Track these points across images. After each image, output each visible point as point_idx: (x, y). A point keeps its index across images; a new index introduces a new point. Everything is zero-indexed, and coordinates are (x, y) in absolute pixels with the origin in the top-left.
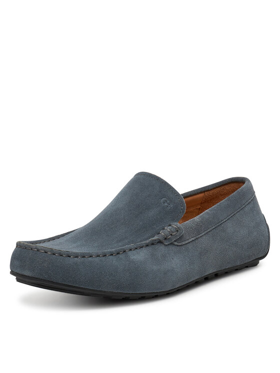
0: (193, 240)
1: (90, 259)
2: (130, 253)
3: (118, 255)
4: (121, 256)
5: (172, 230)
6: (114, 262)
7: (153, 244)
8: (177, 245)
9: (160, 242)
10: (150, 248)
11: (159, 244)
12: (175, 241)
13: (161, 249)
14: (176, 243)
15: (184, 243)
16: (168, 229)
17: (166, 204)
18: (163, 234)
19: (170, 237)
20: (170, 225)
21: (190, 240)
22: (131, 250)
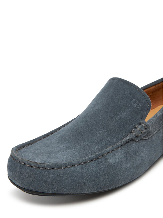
0: (157, 132)
1: (72, 168)
2: (108, 156)
3: (98, 160)
4: (100, 160)
5: (142, 129)
6: (94, 167)
7: (126, 143)
8: (145, 140)
9: (132, 140)
10: (124, 148)
11: (132, 142)
12: (144, 137)
13: (134, 145)
14: (144, 138)
15: (150, 137)
16: (139, 128)
17: (136, 105)
18: (134, 133)
19: (140, 135)
20: (140, 124)
21: (154, 133)
22: (108, 153)
